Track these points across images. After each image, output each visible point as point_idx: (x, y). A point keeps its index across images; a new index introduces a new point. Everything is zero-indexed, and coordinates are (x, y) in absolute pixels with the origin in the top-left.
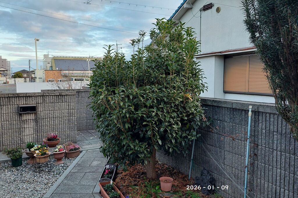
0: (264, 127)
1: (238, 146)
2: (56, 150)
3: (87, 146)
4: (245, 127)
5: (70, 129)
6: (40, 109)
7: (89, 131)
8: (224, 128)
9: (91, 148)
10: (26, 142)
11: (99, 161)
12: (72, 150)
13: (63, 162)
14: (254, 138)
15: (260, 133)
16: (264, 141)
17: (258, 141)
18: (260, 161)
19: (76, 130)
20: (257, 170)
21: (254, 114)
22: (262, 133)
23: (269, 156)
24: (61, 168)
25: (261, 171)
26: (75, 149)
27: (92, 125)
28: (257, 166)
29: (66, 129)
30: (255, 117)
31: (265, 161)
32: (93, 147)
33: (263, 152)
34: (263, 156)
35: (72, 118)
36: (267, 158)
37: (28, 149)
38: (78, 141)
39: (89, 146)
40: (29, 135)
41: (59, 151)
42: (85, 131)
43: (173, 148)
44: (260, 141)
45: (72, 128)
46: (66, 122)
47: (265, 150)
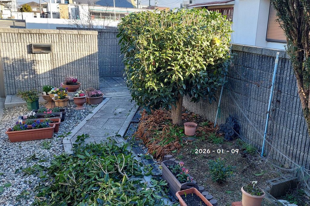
0: (288, 74)
1: (263, 93)
2: (76, 95)
3: (111, 94)
4: (271, 75)
5: (92, 74)
6: (56, 49)
7: (113, 78)
8: (252, 75)
9: (115, 95)
10: (42, 85)
11: (123, 108)
12: (94, 96)
13: (85, 108)
14: (279, 85)
15: (284, 81)
16: (286, 89)
17: (281, 88)
18: (281, 108)
19: (98, 75)
20: (278, 116)
21: (281, 61)
22: (286, 80)
23: (289, 103)
24: (82, 113)
25: (281, 117)
26: (98, 95)
27: (117, 72)
28: (278, 113)
29: (87, 74)
30: (281, 64)
31: (285, 107)
32: (118, 95)
33: (285, 99)
34: (285, 103)
35: (93, 61)
36: (287, 105)
37: (45, 93)
38: (101, 87)
39: (113, 93)
40: (45, 78)
41: (80, 96)
42: (109, 78)
43: (198, 94)
44: (283, 88)
45: (94, 72)
46: (87, 66)
47: (287, 97)
